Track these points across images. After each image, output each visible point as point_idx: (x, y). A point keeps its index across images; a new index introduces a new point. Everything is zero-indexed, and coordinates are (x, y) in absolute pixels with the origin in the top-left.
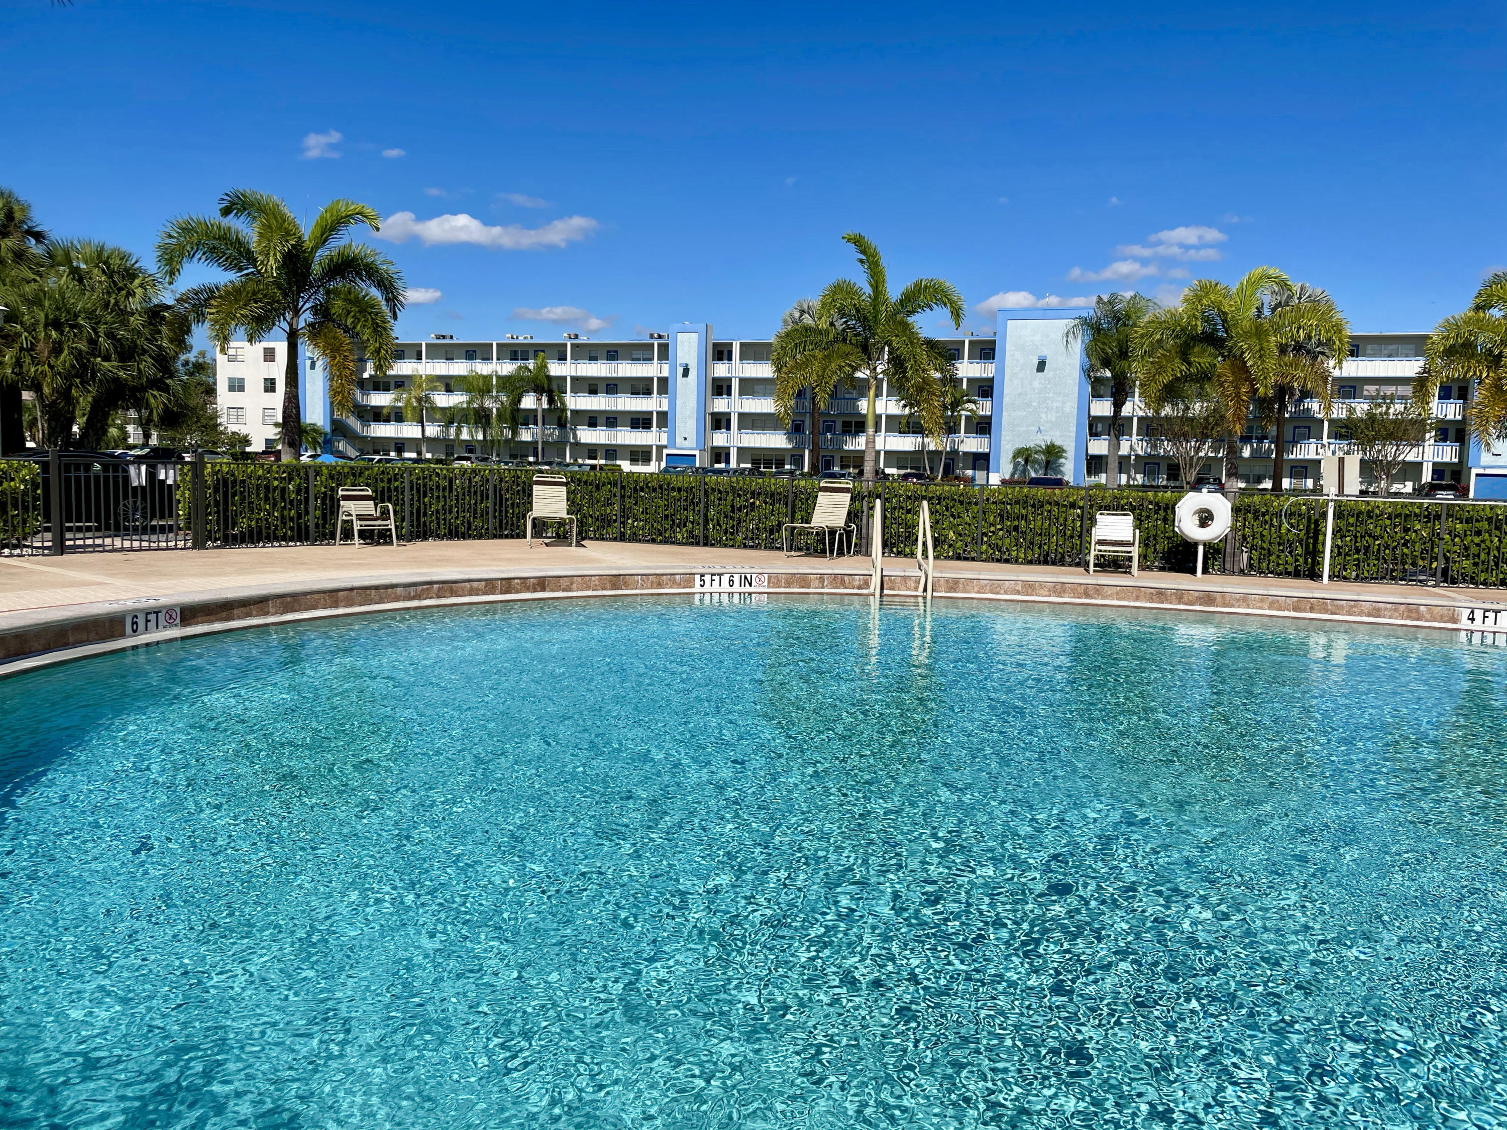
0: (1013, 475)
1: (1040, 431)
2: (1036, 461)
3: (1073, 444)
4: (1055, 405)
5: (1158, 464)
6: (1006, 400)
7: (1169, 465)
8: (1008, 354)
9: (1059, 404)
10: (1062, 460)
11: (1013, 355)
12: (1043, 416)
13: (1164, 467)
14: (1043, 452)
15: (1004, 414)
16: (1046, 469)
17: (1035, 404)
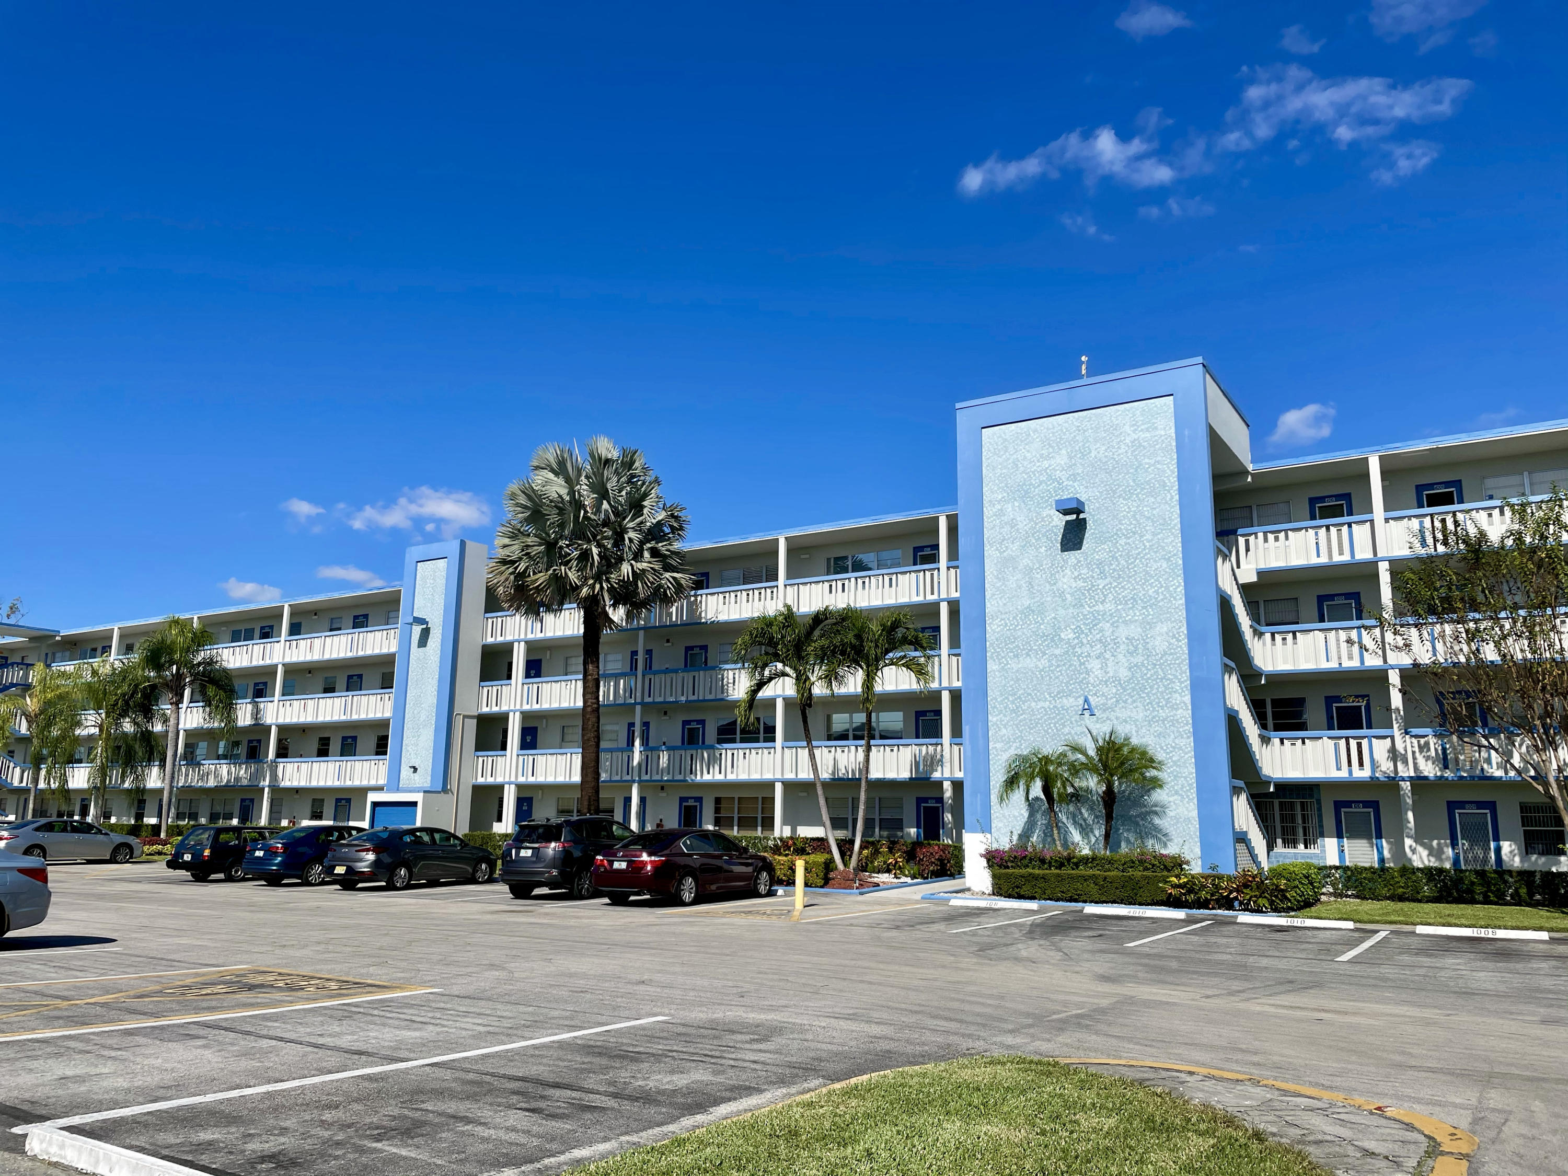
0: (1025, 835)
1: (1088, 708)
2: (1077, 797)
3: (1187, 743)
4: (1123, 632)
5: (1492, 806)
6: (993, 628)
7: (1524, 808)
8: (988, 511)
9: (1135, 631)
10: (1158, 796)
11: (1001, 513)
12: (1095, 665)
13: (1510, 817)
14: (1093, 769)
15: (992, 666)
16: (1109, 817)
17: (1068, 635)
